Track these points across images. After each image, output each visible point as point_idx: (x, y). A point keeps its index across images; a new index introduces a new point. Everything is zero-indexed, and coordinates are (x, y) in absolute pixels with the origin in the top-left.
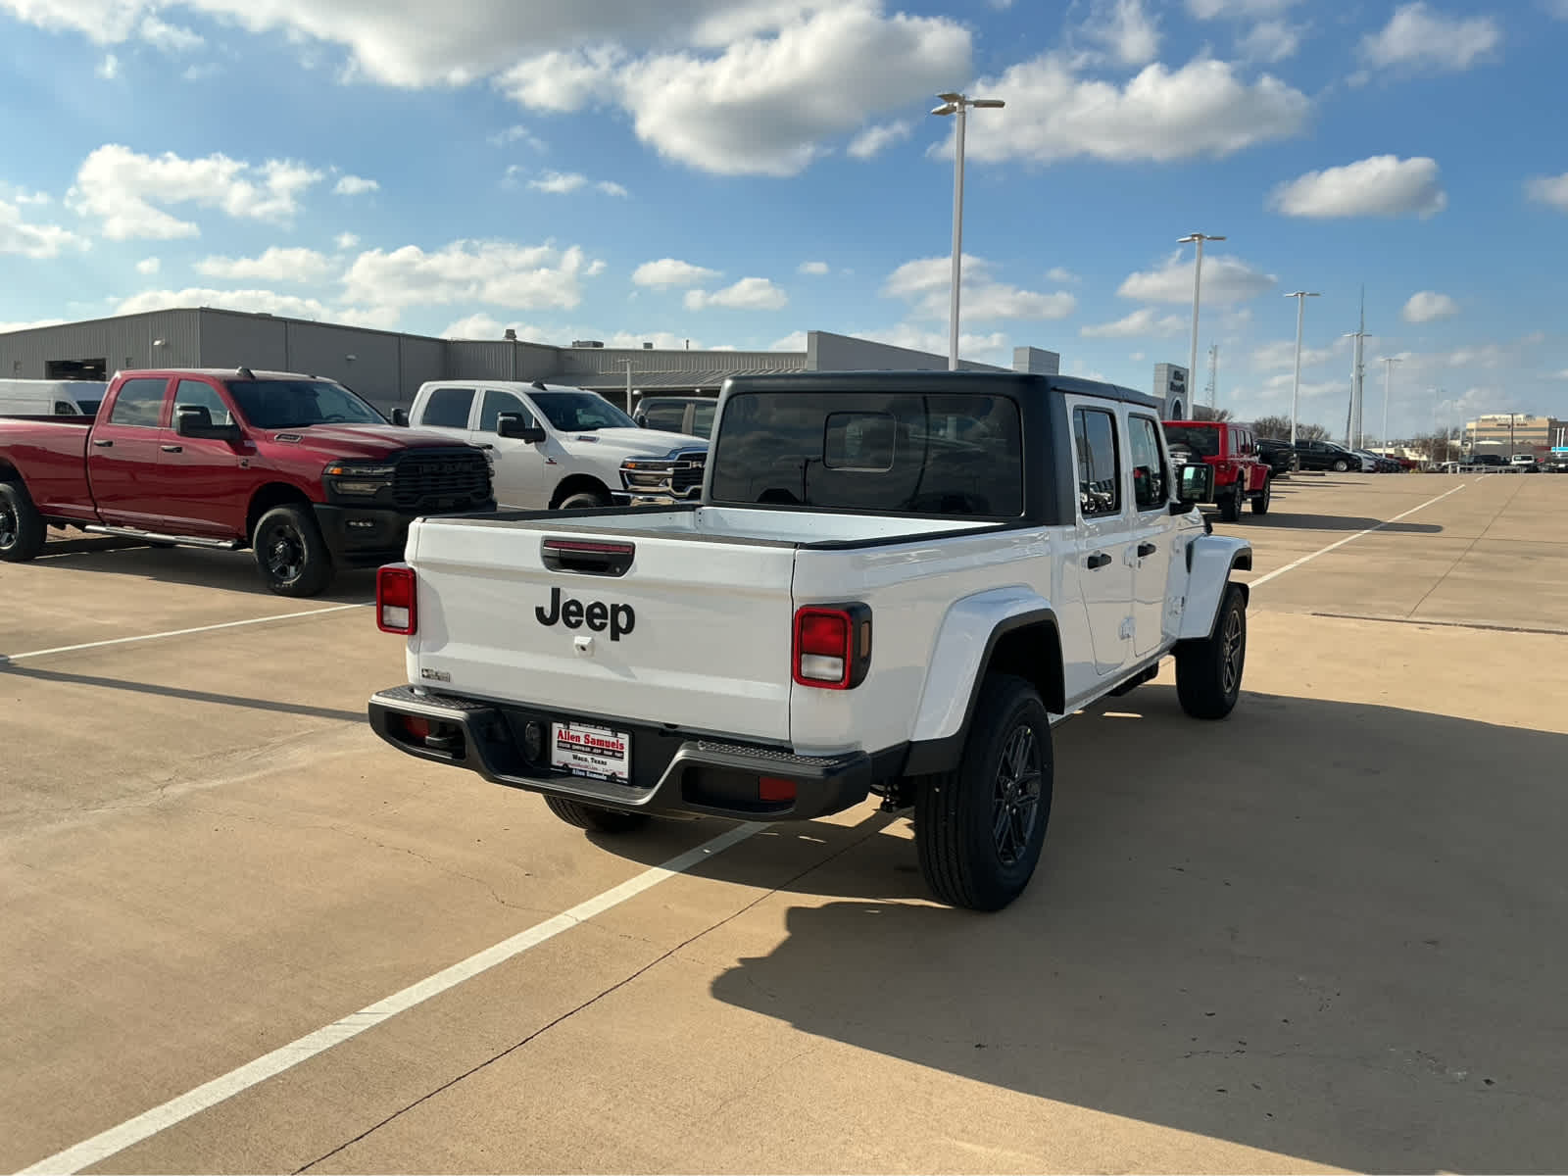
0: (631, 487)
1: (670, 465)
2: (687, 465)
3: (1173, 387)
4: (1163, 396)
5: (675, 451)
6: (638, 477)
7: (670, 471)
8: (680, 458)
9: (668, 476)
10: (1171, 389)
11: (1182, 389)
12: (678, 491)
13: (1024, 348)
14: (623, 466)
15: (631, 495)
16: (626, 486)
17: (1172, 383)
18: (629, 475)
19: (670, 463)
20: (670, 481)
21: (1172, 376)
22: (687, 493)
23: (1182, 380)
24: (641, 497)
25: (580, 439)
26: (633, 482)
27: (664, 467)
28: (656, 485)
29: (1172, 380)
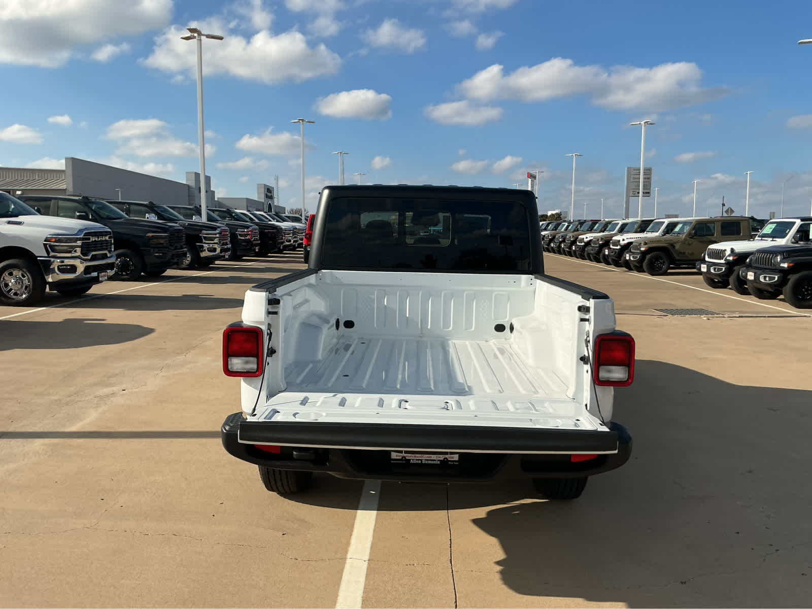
0: (52, 254)
1: (80, 239)
2: (89, 239)
3: (267, 196)
4: (263, 201)
5: (81, 231)
6: (56, 248)
7: (79, 243)
8: (86, 234)
9: (78, 246)
10: (266, 197)
11: (271, 198)
12: (84, 256)
13: (192, 173)
14: (45, 241)
15: (52, 260)
16: (48, 252)
17: (266, 194)
18: (51, 246)
19: (80, 238)
20: (79, 250)
21: (266, 191)
22: (89, 257)
23: (271, 193)
24: (58, 261)
25: (9, 223)
26: (53, 251)
27: (76, 240)
28: (70, 252)
29: (266, 192)
